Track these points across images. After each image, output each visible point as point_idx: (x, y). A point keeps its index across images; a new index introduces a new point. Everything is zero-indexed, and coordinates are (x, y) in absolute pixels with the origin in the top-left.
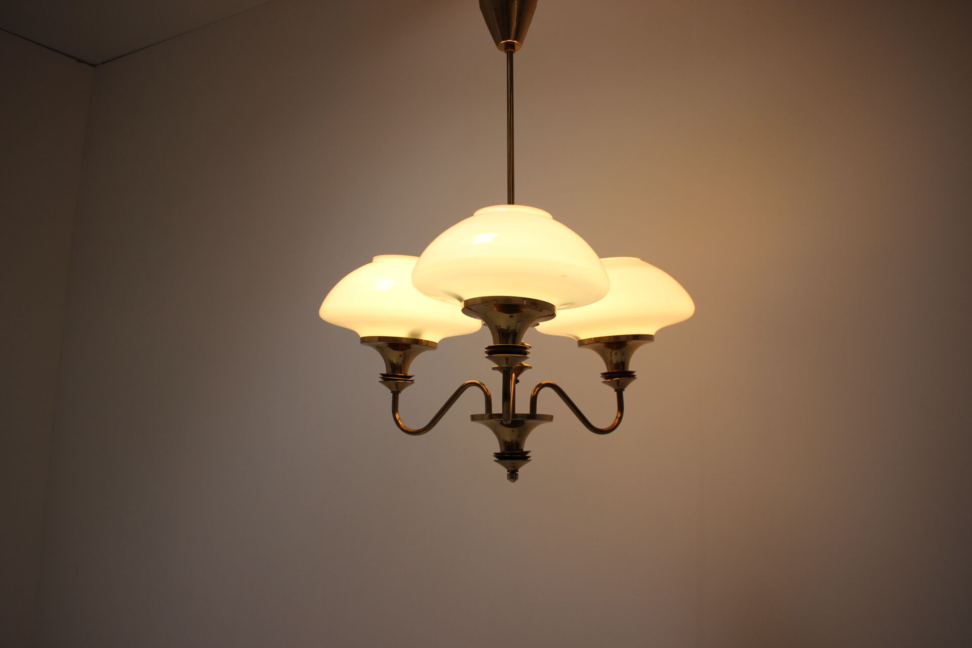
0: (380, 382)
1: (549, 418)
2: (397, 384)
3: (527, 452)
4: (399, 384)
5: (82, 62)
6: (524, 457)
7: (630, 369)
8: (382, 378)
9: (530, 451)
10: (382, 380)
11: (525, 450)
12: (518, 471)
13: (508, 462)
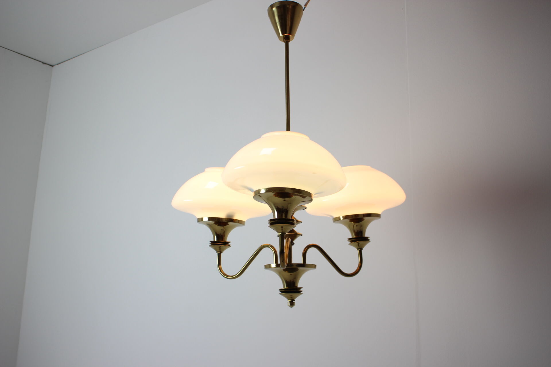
0: (210, 246)
1: (314, 266)
2: (220, 247)
3: (300, 288)
4: (221, 247)
5: (46, 64)
6: (298, 291)
7: (366, 236)
8: (211, 244)
9: (302, 288)
10: (211, 245)
11: (299, 287)
12: (294, 301)
13: (289, 294)
